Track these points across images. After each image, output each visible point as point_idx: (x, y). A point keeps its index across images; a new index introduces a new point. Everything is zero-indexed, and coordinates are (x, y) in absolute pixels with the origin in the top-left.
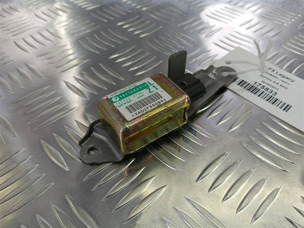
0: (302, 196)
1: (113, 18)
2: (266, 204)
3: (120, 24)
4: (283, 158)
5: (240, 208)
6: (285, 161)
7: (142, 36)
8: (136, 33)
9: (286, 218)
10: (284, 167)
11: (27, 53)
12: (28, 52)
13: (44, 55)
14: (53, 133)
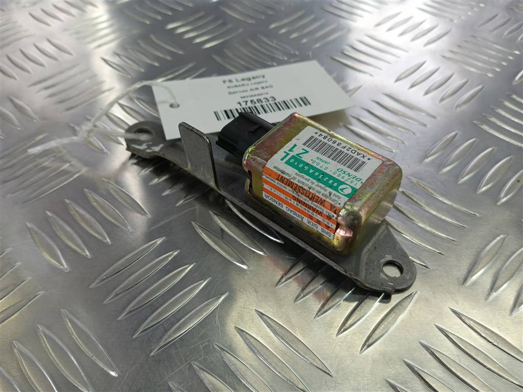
0: (452, 308)
1: (161, 16)
2: (389, 320)
3: (171, 26)
4: (424, 245)
5: (345, 328)
6: (429, 251)
7: (208, 46)
8: (198, 40)
9: (421, 344)
10: (425, 261)
11: (12, 81)
12: (15, 79)
13: (39, 82)
14: (47, 212)
